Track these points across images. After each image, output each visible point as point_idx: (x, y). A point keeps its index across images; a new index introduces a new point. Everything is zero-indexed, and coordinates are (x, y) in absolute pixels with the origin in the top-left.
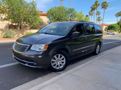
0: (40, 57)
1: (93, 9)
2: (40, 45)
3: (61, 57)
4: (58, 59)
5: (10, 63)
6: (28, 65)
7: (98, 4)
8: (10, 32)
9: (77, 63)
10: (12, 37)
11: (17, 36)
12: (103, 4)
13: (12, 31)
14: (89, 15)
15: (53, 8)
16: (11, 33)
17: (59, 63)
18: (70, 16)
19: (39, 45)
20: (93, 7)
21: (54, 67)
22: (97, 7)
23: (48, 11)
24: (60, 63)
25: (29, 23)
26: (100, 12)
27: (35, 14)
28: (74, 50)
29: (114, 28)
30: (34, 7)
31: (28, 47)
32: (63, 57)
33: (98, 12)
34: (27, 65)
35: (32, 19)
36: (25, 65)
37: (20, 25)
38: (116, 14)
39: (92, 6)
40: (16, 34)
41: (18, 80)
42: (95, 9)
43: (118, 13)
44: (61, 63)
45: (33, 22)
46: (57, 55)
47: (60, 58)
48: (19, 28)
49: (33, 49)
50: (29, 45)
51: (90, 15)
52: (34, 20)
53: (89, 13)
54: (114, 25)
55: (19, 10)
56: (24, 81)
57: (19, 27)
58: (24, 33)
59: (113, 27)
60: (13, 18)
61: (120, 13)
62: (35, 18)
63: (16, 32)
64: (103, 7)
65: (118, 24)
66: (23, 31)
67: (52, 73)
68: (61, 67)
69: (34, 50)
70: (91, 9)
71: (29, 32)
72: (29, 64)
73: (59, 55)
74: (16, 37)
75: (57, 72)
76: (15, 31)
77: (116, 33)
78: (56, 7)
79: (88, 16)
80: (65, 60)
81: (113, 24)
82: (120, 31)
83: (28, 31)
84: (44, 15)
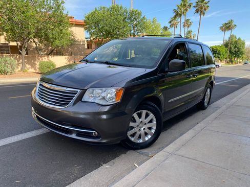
0: (104, 117)
1: (178, 15)
2: (104, 89)
3: (147, 115)
4: (141, 120)
5: (26, 132)
6: (77, 136)
7: (187, 5)
8: (6, 61)
9: (172, 128)
10: (10, 71)
11: (20, 69)
12: (197, 5)
13: (8, 59)
14: (169, 27)
15: (97, 9)
16: (8, 63)
17: (142, 129)
18: (133, 27)
19: (102, 90)
20: (179, 11)
21: (133, 139)
22: (186, 10)
23: (87, 15)
24: (144, 129)
25: (47, 41)
26: (190, 21)
27: (61, 21)
28: (170, 101)
29: (218, 54)
30: (59, 6)
31: (76, 94)
32: (151, 116)
33: (188, 20)
34: (74, 136)
35: (54, 32)
36: (69, 136)
37: (26, 46)
38: (222, 26)
39: (176, 9)
40: (18, 64)
41: (56, 173)
42: (183, 15)
43: (226, 24)
44: (147, 130)
45: (55, 39)
46: (139, 112)
47: (146, 117)
48: (24, 52)
49: (89, 99)
50: (79, 90)
51: (171, 26)
52: (59, 35)
53: (170, 22)
54: (219, 49)
55: (24, 12)
56: (72, 174)
57: (24, 50)
58: (35, 64)
59: (216, 52)
60: (11, 29)
61: (229, 23)
62: (61, 30)
63: (18, 61)
64: (197, 11)
65: (226, 45)
66: (34, 58)
67: (129, 152)
68: (147, 139)
69: (90, 101)
70: (175, 14)
71: (46, 60)
72: (79, 134)
73: (144, 112)
74: (19, 71)
75: (139, 151)
76: (16, 58)
77: (223, 64)
78: (104, 8)
79: (167, 28)
80: (155, 122)
81: (216, 47)
82: (228, 59)
83: (44, 59)
84: (78, 25)
